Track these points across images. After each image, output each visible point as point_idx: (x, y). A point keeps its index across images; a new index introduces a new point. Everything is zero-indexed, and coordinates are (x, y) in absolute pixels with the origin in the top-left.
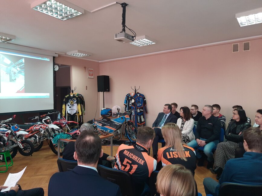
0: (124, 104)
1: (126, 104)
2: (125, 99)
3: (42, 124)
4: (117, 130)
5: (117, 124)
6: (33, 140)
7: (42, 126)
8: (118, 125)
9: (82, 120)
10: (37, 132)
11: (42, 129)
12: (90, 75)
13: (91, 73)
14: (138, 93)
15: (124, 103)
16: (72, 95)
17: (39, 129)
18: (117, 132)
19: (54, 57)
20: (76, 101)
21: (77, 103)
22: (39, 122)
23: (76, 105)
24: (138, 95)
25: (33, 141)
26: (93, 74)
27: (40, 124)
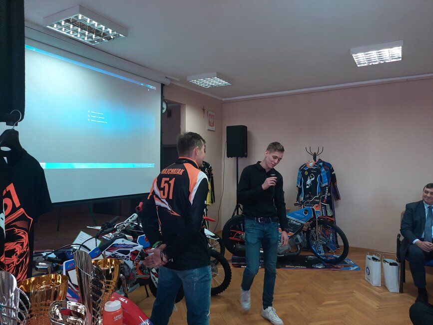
4: (296, 234)
5: (295, 222)
8: (298, 224)
12: (210, 125)
13: (212, 120)
14: (320, 161)
18: (297, 240)
19: (163, 85)
26: (213, 123)
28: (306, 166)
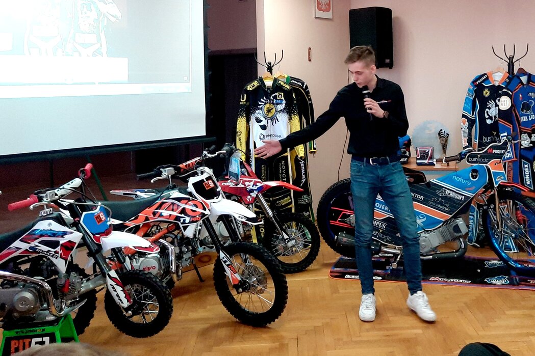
0: (464, 116)
1: (470, 116)
2: (465, 95)
3: (188, 199)
4: (455, 217)
5: (452, 194)
6: (155, 264)
7: (189, 207)
8: (459, 197)
9: (306, 177)
10: (169, 232)
11: (188, 219)
12: (320, 9)
14: (522, 72)
15: (462, 112)
16: (269, 83)
17: (178, 218)
18: (457, 229)
20: (284, 102)
21: (289, 110)
22: (173, 188)
23: (283, 118)
24: (524, 79)
25: (154, 268)
26: (329, 5)
27: (179, 199)
28: (487, 78)
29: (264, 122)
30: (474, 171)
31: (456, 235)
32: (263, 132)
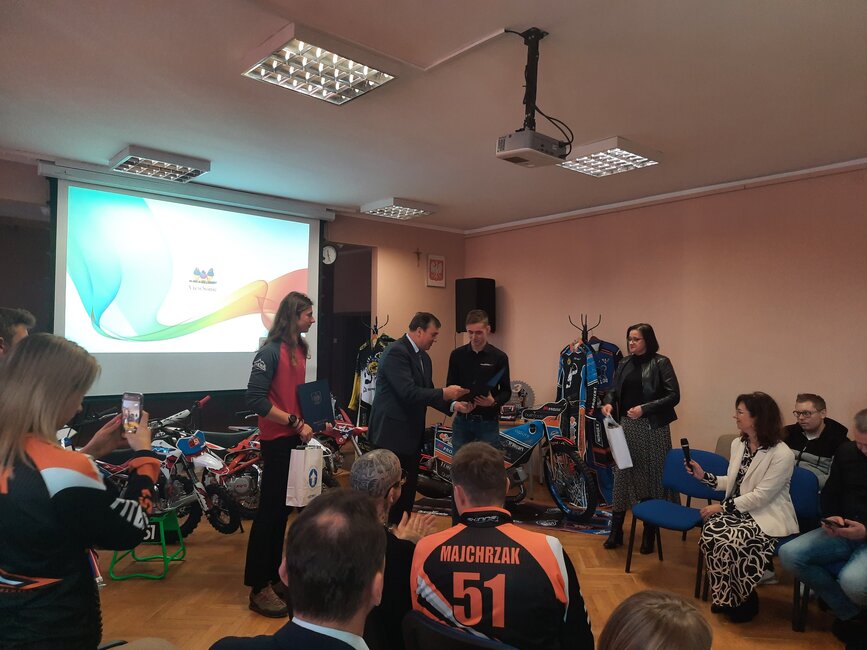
5: (514, 445)
12: (432, 279)
13: (437, 270)
14: (595, 340)
16: (374, 343)
18: (517, 476)
19: (323, 223)
24: (596, 347)
25: (245, 485)
26: (442, 274)
29: (368, 377)
30: (532, 425)
31: (516, 481)
32: (367, 386)
